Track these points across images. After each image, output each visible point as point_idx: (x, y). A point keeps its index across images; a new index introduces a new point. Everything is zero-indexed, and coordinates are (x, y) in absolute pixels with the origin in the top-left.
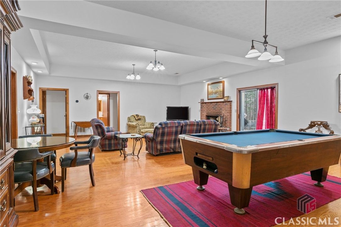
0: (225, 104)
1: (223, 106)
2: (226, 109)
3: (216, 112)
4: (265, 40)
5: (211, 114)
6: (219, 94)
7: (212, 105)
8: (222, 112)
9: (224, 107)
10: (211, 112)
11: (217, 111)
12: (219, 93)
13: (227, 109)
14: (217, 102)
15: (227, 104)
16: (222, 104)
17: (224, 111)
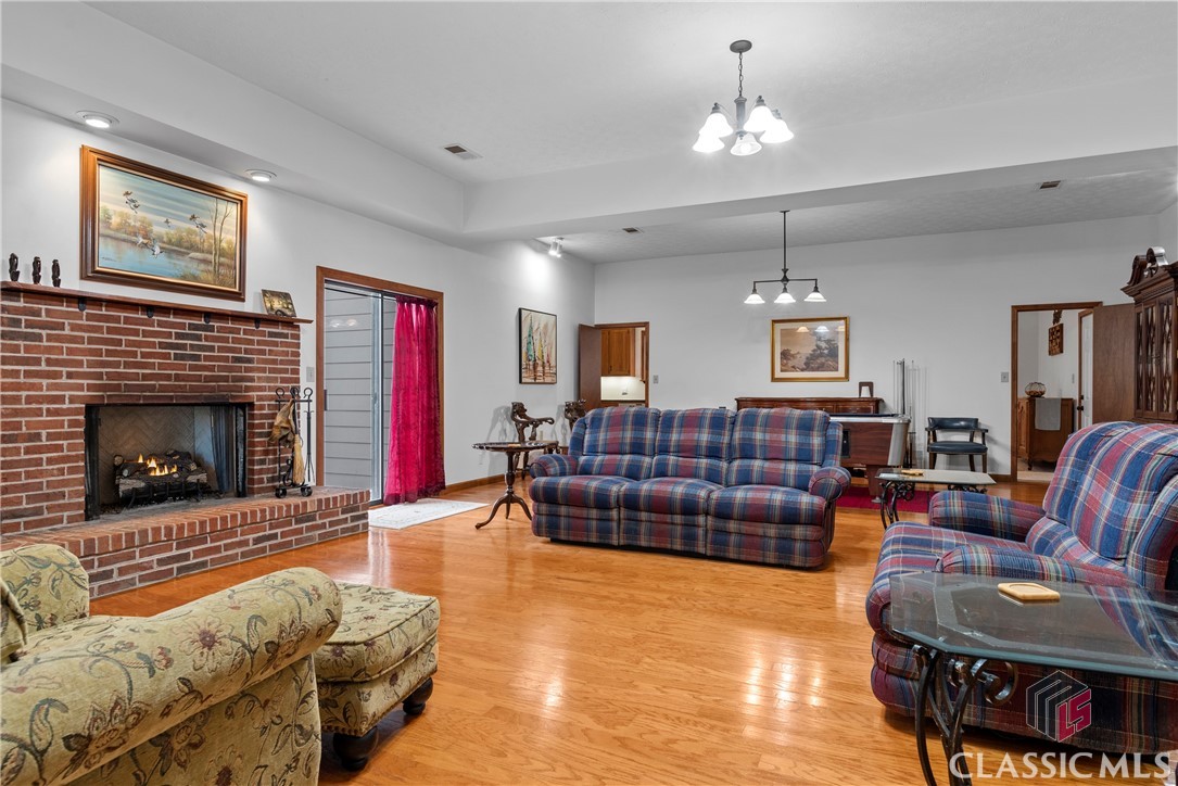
0: (271, 335)
1: (259, 343)
2: (274, 362)
3: (198, 378)
4: (785, 276)
5: (152, 388)
6: (205, 261)
7: (160, 324)
8: (251, 379)
9: (262, 352)
10: (145, 377)
11: (211, 368)
12: (211, 257)
13: (282, 362)
14: (209, 315)
15: (286, 336)
16: (252, 333)
17: (264, 370)
